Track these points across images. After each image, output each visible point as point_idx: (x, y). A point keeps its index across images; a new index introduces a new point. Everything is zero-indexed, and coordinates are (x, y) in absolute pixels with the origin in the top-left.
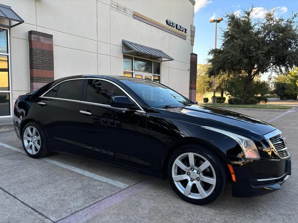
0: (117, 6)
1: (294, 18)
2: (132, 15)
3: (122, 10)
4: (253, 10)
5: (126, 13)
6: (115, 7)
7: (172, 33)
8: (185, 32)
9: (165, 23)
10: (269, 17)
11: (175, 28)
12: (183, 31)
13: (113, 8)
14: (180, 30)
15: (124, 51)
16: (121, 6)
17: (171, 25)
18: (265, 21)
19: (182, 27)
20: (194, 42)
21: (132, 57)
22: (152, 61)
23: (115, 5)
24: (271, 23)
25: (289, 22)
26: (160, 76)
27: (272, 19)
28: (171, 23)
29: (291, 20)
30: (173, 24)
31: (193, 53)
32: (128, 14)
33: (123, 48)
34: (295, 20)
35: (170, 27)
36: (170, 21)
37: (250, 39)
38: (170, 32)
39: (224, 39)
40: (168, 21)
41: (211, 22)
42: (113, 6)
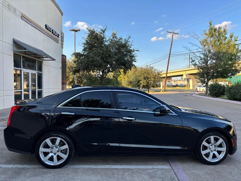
0: (8, 5)
1: (129, 39)
2: (21, 16)
3: (12, 10)
4: (106, 30)
5: (15, 13)
6: (7, 6)
7: (49, 36)
8: (58, 37)
9: (44, 27)
10: (114, 35)
11: (51, 33)
12: (56, 36)
13: (5, 7)
14: (55, 35)
15: (15, 49)
16: (12, 6)
17: (49, 30)
18: (112, 38)
19: (56, 32)
20: (63, 46)
21: (21, 55)
22: (36, 60)
23: (6, 4)
24: (115, 39)
25: (126, 41)
26: (42, 73)
27: (116, 37)
28: (49, 28)
29: (127, 40)
30: (50, 29)
31: (63, 54)
32: (17, 15)
33: (14, 47)
34: (130, 40)
35: (48, 31)
36: (48, 26)
37: (107, 49)
38: (48, 35)
39: (84, 46)
40: (47, 25)
41: (70, 30)
42: (5, 4)
